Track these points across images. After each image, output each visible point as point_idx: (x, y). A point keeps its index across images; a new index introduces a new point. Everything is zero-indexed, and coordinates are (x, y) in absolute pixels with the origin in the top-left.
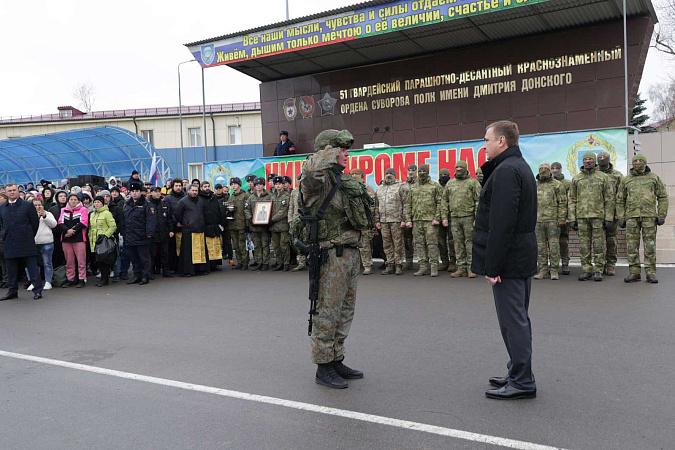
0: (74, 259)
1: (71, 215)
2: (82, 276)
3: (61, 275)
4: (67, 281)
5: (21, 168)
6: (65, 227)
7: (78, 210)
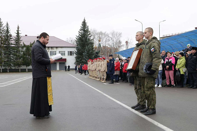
0: (169, 77)
1: (168, 60)
2: (173, 83)
3: (164, 82)
4: (167, 85)
5: (172, 48)
6: (166, 65)
7: (171, 58)
